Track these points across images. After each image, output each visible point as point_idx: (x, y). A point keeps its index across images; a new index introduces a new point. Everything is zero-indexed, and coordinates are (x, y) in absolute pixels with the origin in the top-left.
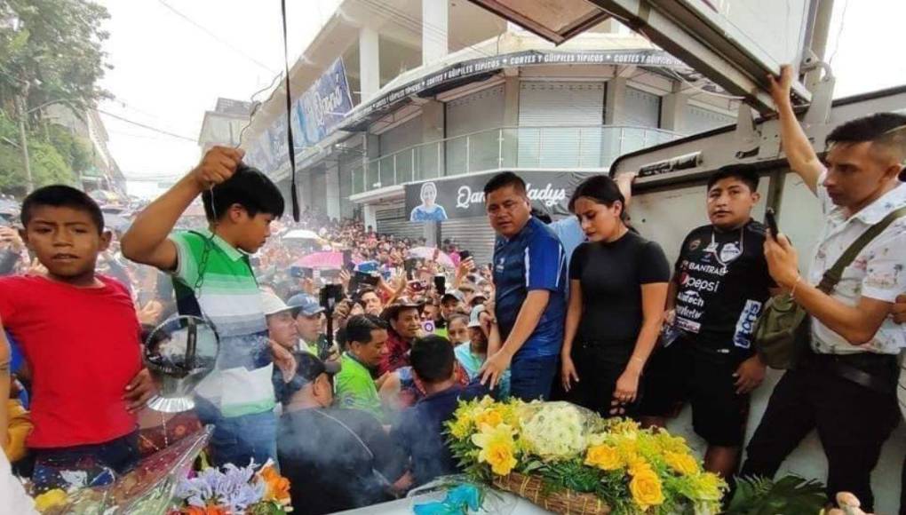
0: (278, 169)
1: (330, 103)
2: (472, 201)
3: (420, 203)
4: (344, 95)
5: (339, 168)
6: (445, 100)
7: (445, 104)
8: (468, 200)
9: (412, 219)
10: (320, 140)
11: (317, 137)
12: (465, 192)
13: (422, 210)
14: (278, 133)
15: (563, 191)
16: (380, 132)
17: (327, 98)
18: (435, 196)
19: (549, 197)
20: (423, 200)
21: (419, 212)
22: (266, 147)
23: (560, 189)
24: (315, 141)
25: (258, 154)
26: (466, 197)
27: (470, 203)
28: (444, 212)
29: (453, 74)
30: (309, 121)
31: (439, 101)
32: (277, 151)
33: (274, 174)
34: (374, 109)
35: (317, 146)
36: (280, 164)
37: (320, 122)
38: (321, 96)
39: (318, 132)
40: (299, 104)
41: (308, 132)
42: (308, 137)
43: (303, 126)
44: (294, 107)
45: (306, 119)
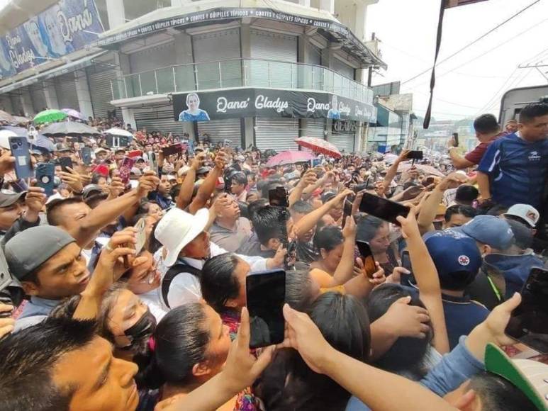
0: (16, 75)
1: (78, 23)
2: (229, 108)
3: (187, 108)
4: (94, 18)
5: (88, 77)
6: (192, 34)
7: (192, 36)
8: (225, 107)
9: (180, 120)
12: (223, 101)
13: (189, 113)
14: (14, 43)
15: (286, 102)
16: (131, 52)
17: (74, 19)
18: (198, 103)
19: (279, 106)
20: (189, 106)
21: (186, 114)
23: (285, 102)
26: (224, 105)
27: (227, 109)
28: (207, 114)
29: (213, 15)
30: (53, 36)
31: (188, 34)
32: (15, 59)
33: (10, 80)
34: (139, 33)
35: (64, 58)
36: (19, 70)
37: (67, 38)
38: (66, 14)
39: (65, 47)
40: (39, 19)
41: (53, 45)
42: (54, 51)
43: (45, 39)
44: (32, 22)
45: (50, 35)
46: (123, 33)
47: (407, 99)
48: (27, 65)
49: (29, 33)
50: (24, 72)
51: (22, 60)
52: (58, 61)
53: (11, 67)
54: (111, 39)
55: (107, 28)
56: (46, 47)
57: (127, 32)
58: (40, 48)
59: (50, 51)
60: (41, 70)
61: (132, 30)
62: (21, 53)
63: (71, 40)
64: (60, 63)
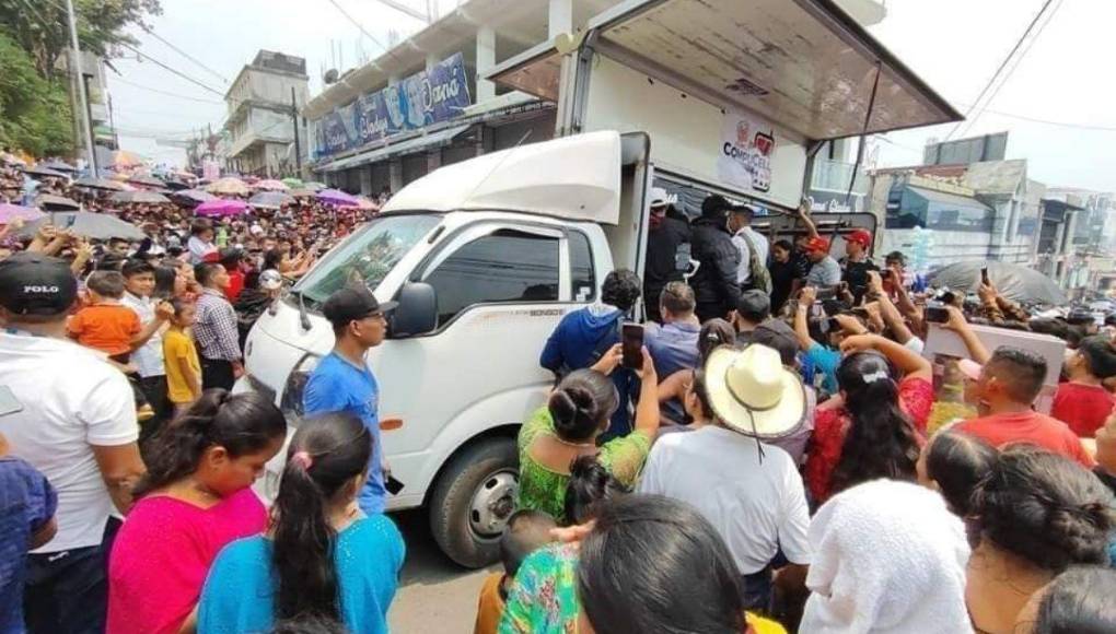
0: (362, 146)
1: (443, 93)
4: (461, 89)
10: (426, 124)
11: (423, 122)
14: (368, 110)
17: (439, 88)
22: (349, 122)
24: (419, 125)
25: (335, 127)
30: (413, 105)
32: (365, 128)
33: (354, 150)
34: (508, 114)
35: (421, 130)
36: (366, 141)
37: (428, 108)
38: (431, 84)
39: (424, 117)
40: (401, 87)
41: (410, 115)
42: (411, 121)
43: (404, 108)
44: (392, 88)
45: (410, 103)
46: (490, 112)
47: (1011, 171)
48: (377, 135)
49: (387, 100)
50: (372, 142)
51: (372, 129)
52: (413, 133)
53: (359, 137)
54: (478, 118)
55: (474, 102)
56: (402, 117)
57: (494, 111)
58: (396, 117)
59: (406, 120)
60: (391, 141)
61: (501, 110)
62: (373, 121)
63: (432, 110)
64: (415, 134)
